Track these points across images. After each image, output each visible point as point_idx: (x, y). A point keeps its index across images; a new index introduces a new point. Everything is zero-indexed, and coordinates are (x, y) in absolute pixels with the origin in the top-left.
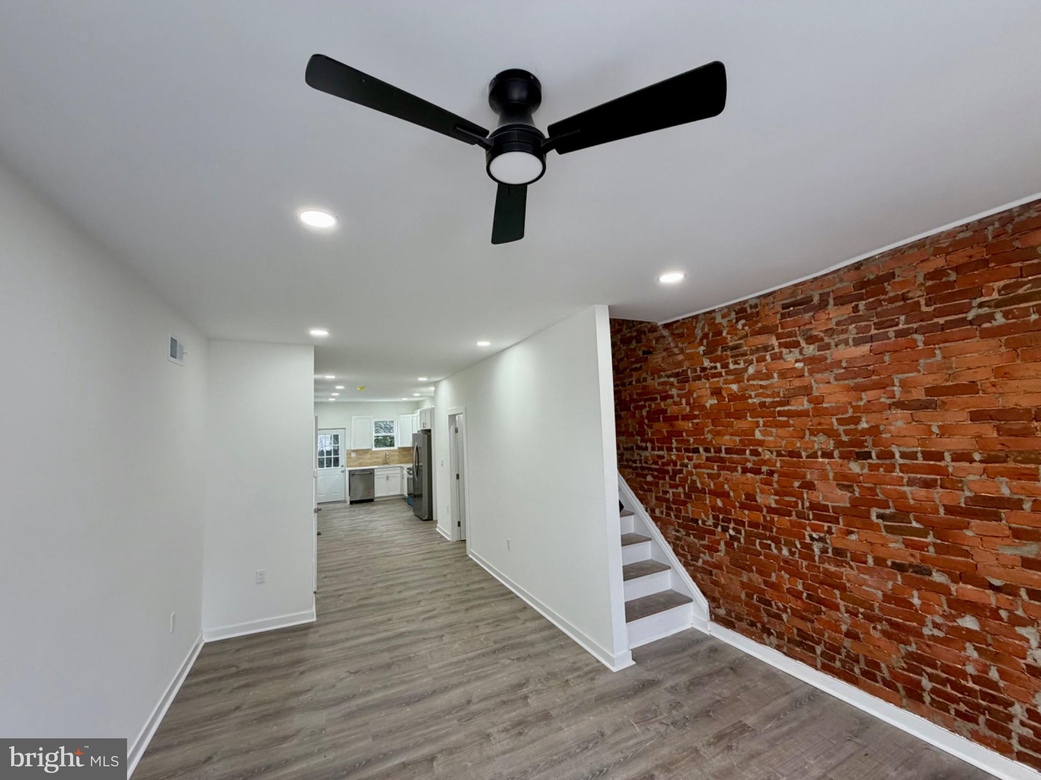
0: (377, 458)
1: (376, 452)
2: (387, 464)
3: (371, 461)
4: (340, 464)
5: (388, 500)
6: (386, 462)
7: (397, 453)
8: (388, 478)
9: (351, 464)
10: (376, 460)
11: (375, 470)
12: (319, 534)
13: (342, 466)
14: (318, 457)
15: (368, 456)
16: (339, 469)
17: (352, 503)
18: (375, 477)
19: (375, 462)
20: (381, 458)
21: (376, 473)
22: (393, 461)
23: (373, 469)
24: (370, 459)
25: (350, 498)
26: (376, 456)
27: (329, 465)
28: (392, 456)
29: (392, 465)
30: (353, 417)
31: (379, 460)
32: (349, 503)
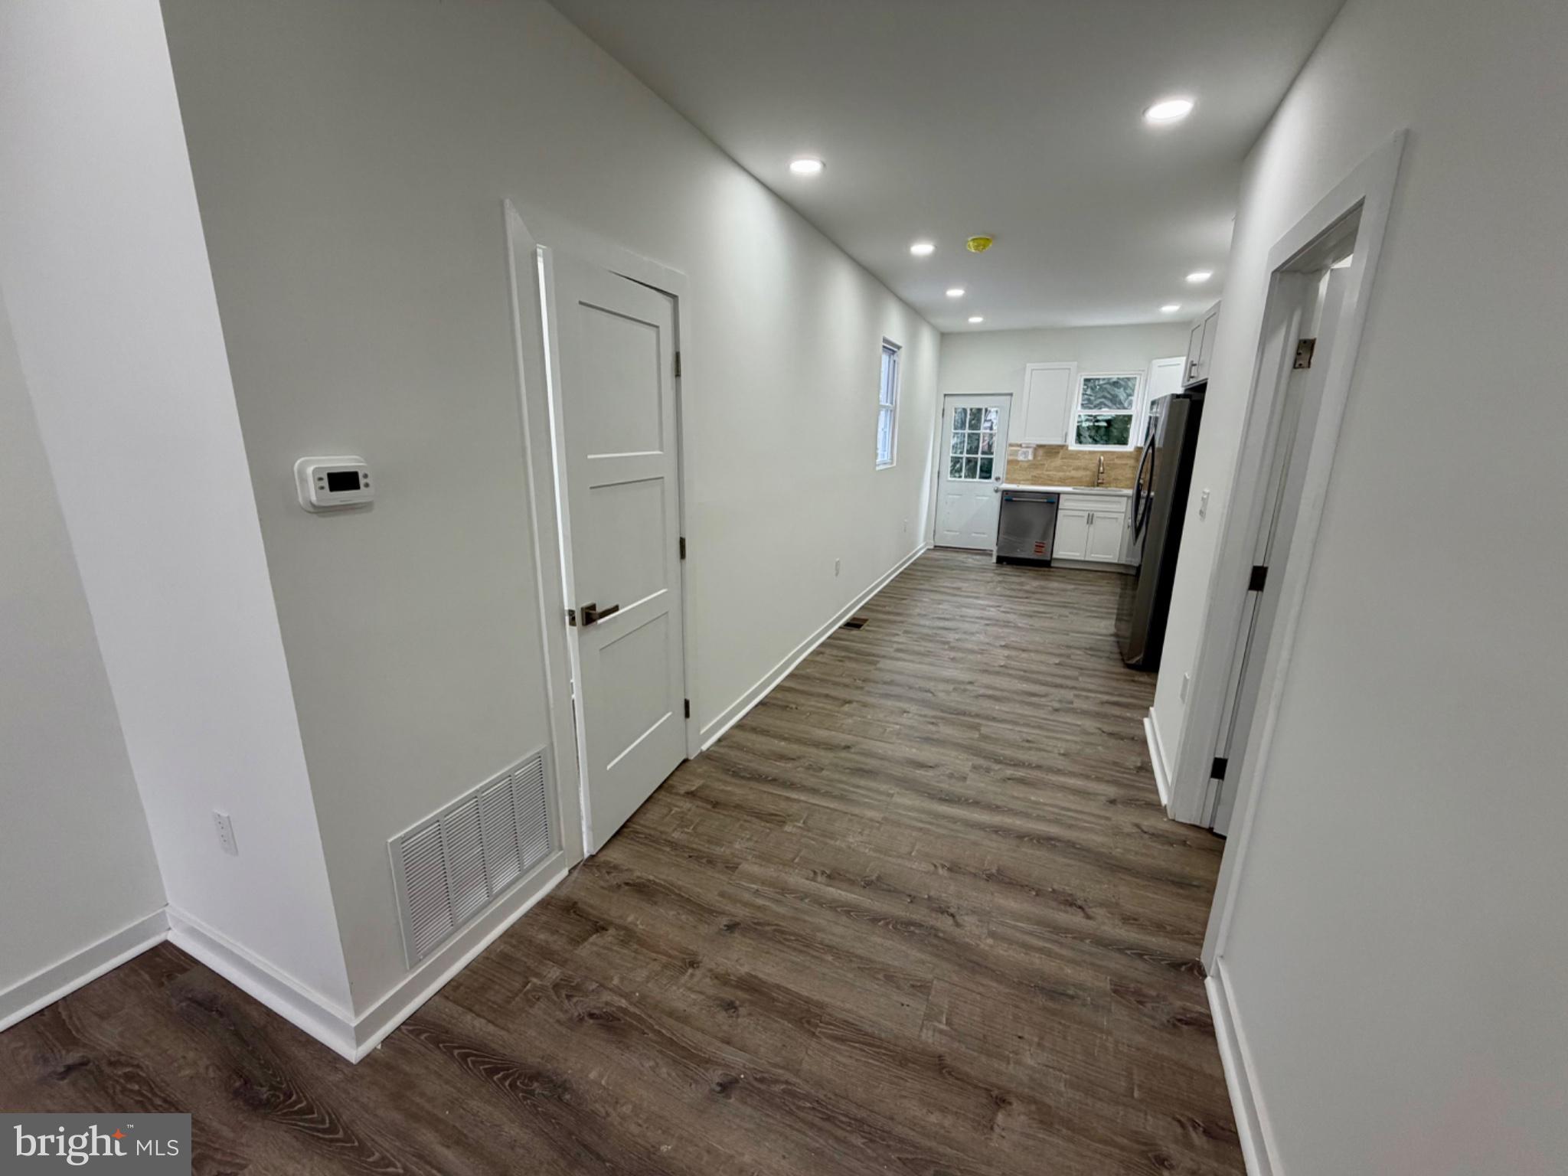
0: (1077, 469)
1: (1076, 455)
2: (1098, 485)
3: (1061, 474)
4: (994, 475)
5: (1085, 571)
6: (1097, 480)
7: (1131, 462)
8: (1090, 520)
9: (1016, 476)
10: (1073, 473)
11: (1062, 496)
12: (854, 624)
13: (997, 479)
14: (951, 455)
15: (1058, 462)
16: (989, 485)
17: (1001, 560)
18: (1060, 513)
19: (1072, 478)
20: (1085, 469)
21: (1063, 503)
22: (1116, 479)
23: (1058, 494)
24: (1059, 469)
25: (998, 551)
26: (1077, 463)
27: (971, 473)
28: (1114, 467)
29: (1112, 490)
30: (1029, 366)
31: (1080, 474)
32: (994, 560)
